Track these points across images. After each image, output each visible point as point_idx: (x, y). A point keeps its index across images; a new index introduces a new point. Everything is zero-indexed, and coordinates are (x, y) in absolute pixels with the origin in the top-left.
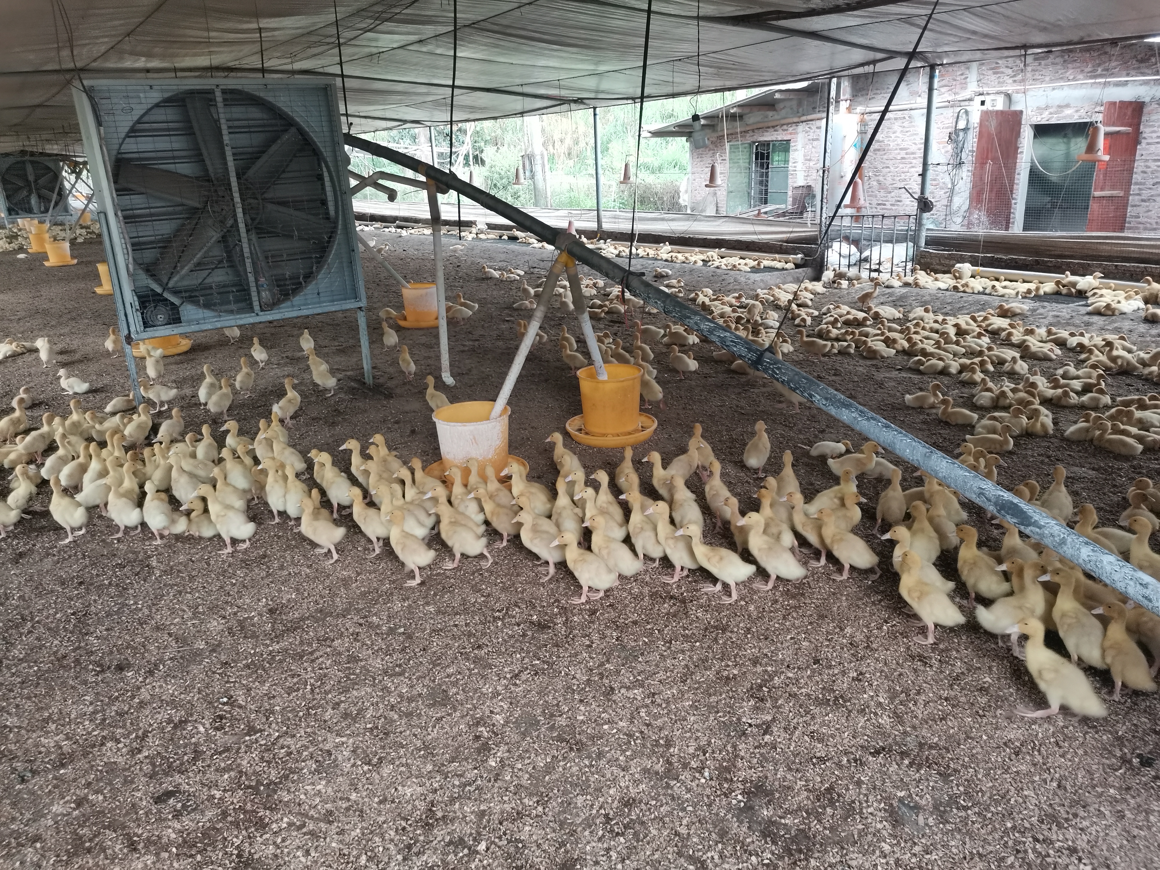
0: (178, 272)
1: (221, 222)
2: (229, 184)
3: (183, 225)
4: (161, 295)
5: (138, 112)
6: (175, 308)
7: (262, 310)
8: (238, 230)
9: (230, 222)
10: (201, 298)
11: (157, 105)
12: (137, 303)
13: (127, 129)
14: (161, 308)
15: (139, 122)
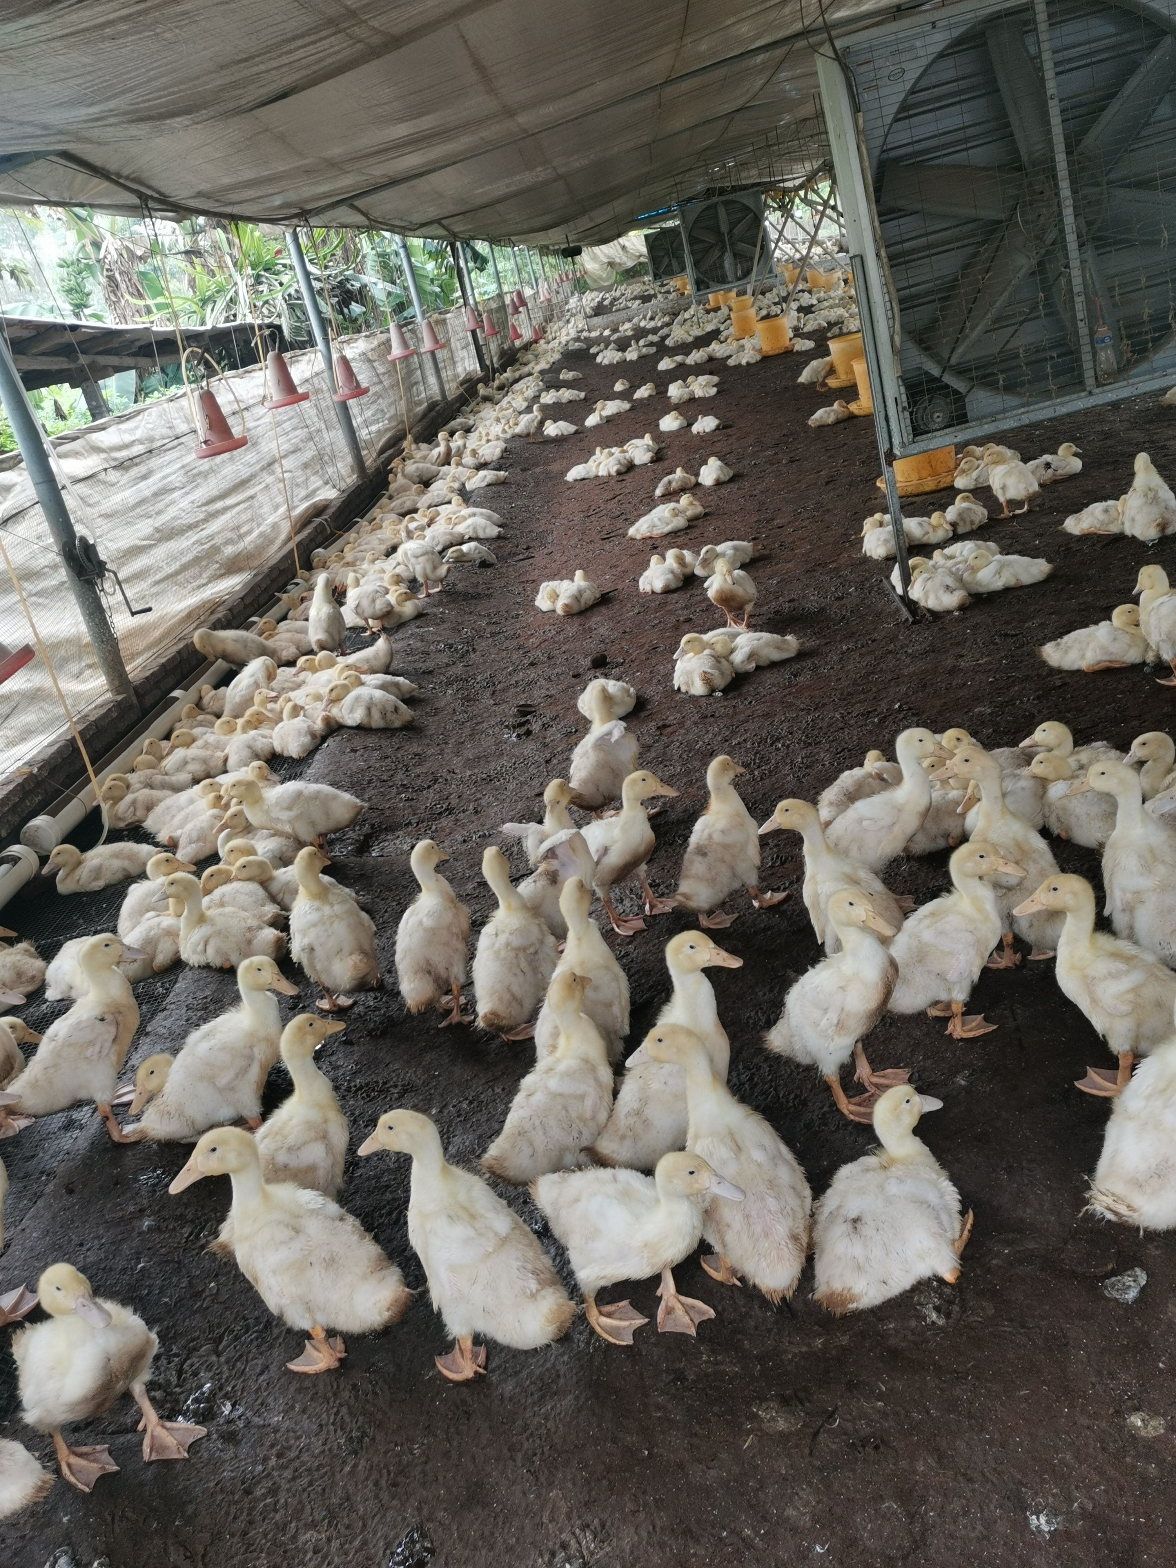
0: (967, 336)
1: (1037, 237)
2: (1054, 168)
3: (976, 254)
4: (939, 380)
5: (911, 76)
6: (959, 398)
7: (1099, 385)
8: (1065, 248)
9: (1051, 236)
10: (1001, 377)
11: (941, 55)
12: (904, 398)
13: (894, 109)
14: (939, 401)
15: (912, 92)
